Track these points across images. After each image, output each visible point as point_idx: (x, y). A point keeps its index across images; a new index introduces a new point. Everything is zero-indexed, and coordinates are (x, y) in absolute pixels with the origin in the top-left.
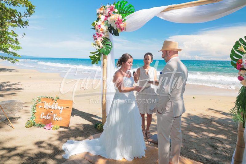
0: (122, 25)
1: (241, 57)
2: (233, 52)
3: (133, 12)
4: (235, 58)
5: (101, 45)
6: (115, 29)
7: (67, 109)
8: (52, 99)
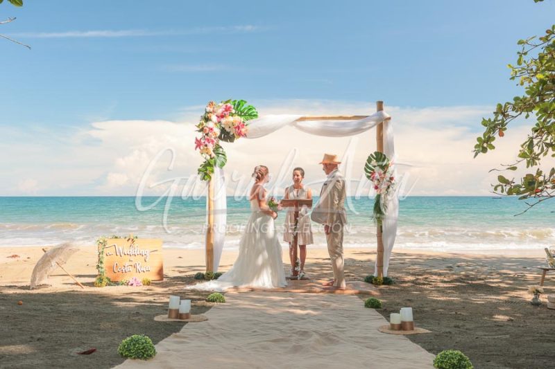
0: (243, 130)
1: (373, 170)
2: (366, 165)
3: (256, 116)
4: (369, 170)
5: (213, 155)
6: (231, 134)
7: (156, 253)
8: (127, 239)
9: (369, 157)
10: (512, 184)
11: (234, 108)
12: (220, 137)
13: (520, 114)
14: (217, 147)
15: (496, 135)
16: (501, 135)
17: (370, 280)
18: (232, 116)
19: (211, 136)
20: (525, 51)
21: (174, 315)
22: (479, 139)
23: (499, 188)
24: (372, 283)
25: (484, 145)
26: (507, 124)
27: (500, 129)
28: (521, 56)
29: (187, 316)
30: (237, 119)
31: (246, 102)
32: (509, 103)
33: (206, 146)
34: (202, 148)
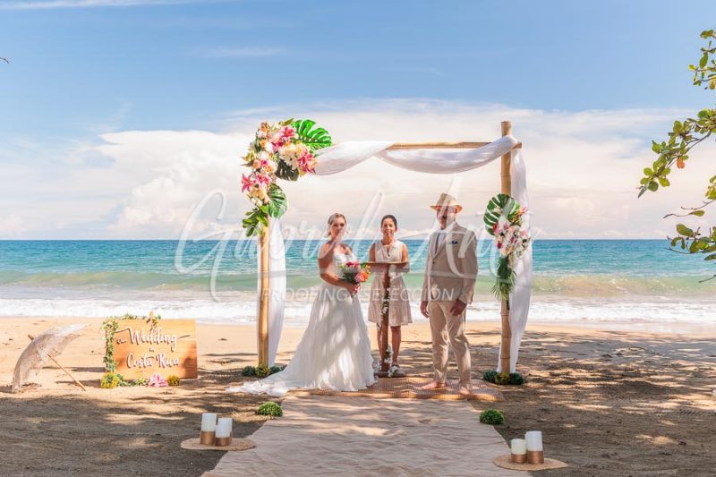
0: (310, 164)
1: (496, 220)
2: (487, 215)
3: (326, 142)
4: (490, 221)
5: (268, 199)
6: (293, 168)
7: (185, 339)
8: (146, 319)
9: (490, 202)
10: (697, 237)
11: (297, 132)
12: (277, 174)
13: (708, 136)
14: (274, 188)
15: (673, 166)
16: (681, 165)
17: (490, 378)
18: (295, 143)
19: (265, 173)
20: (713, 47)
21: (208, 440)
22: (647, 171)
23: (679, 243)
24: (493, 382)
25: (654, 179)
26: (688, 149)
27: (679, 157)
28: (706, 54)
29: (228, 441)
30: (302, 148)
31: (314, 123)
32: (691, 120)
33: (257, 186)
34: (251, 188)
